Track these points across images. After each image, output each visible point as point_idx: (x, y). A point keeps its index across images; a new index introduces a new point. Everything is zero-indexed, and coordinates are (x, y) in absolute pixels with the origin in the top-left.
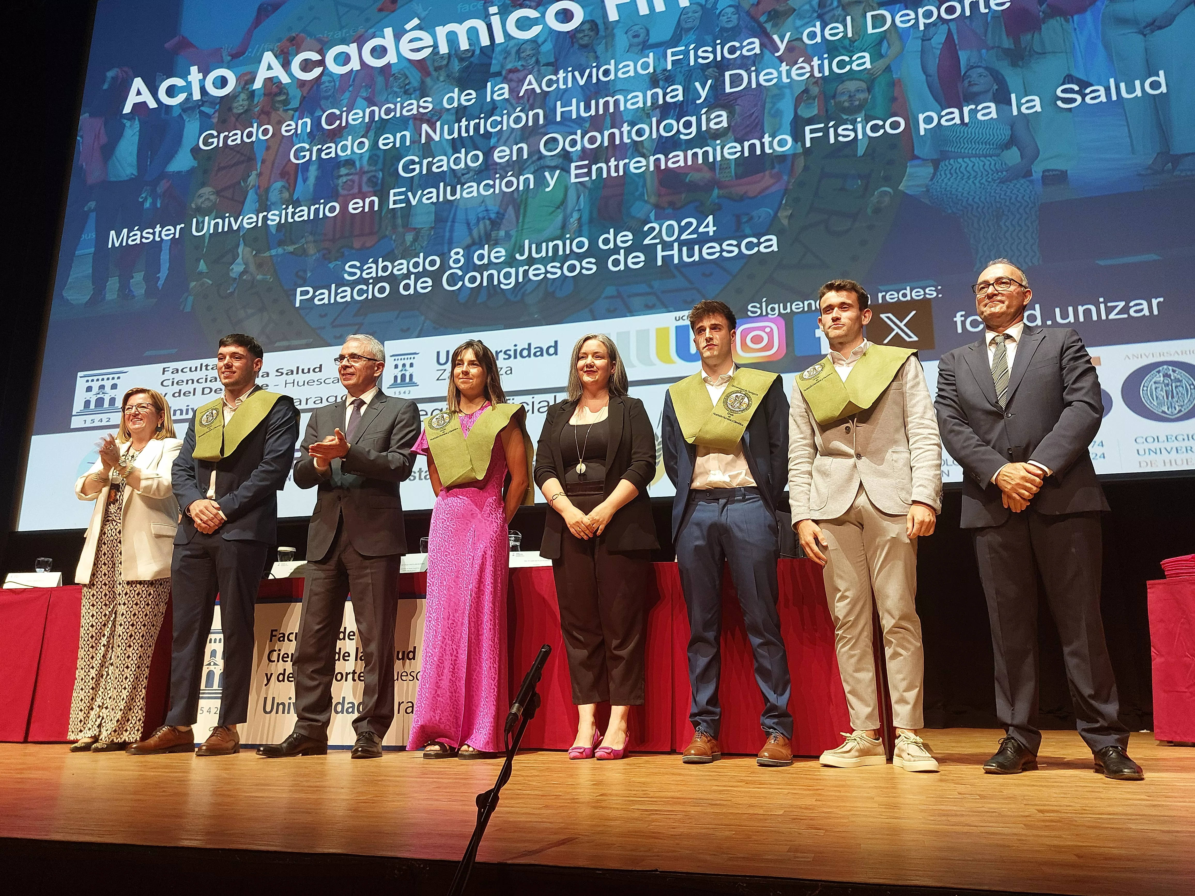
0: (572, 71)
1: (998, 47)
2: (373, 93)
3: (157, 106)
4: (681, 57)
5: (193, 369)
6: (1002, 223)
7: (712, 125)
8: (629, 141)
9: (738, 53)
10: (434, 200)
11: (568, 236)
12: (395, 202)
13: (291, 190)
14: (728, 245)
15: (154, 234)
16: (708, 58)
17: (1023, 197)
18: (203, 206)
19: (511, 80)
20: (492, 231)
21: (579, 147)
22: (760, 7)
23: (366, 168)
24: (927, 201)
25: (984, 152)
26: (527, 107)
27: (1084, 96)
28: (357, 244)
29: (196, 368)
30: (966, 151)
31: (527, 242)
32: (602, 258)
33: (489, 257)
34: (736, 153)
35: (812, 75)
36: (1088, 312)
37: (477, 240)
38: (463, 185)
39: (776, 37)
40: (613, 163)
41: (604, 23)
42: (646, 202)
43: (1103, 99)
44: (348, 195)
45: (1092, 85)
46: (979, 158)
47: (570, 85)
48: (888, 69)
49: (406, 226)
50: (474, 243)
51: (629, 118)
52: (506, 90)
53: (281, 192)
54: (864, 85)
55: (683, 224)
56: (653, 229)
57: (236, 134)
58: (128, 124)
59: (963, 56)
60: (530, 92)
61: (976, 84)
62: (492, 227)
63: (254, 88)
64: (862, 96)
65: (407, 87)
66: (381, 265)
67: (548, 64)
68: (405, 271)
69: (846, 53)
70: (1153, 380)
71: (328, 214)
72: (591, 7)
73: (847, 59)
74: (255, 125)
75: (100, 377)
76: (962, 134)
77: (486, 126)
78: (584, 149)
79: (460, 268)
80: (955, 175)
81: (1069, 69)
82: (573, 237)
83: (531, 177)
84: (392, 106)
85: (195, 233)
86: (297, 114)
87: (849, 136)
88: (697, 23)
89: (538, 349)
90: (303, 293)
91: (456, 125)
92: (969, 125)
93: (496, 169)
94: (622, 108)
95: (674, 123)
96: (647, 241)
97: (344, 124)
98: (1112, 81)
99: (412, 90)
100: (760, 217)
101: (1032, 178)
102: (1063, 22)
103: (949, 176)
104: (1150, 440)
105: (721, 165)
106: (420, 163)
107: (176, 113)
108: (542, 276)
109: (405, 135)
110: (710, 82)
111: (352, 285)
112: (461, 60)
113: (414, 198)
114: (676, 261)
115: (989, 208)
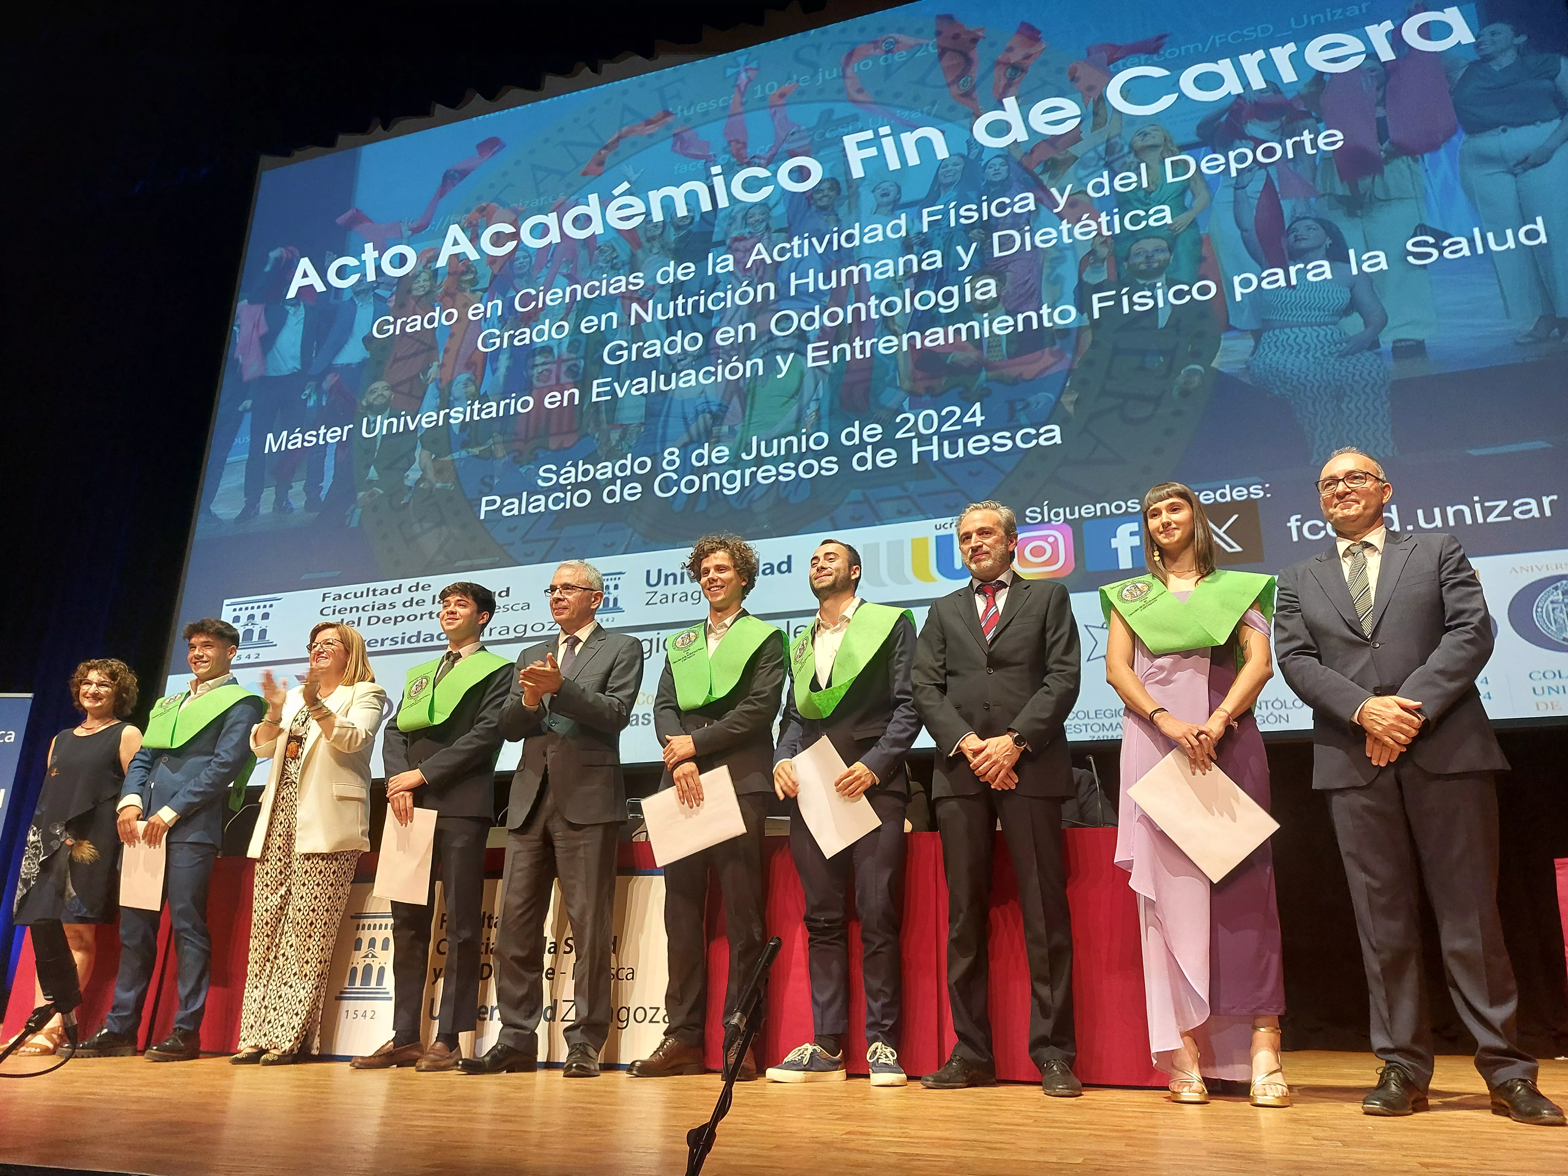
0: (809, 238)
1: (1330, 194)
2: (575, 268)
3: (325, 289)
4: (940, 217)
5: (359, 595)
6: (1343, 406)
7: (978, 295)
8: (878, 316)
9: (1009, 210)
10: (645, 391)
11: (804, 430)
12: (599, 395)
13: (478, 383)
14: (999, 438)
15: (317, 436)
16: (972, 217)
17: (1369, 374)
18: (375, 403)
19: (737, 250)
20: (713, 425)
21: (817, 325)
22: (1035, 155)
23: (566, 356)
24: (1246, 380)
25: (1318, 319)
26: (756, 280)
27: (1441, 250)
28: (553, 444)
29: (362, 593)
30: (1295, 319)
31: (755, 439)
32: (844, 455)
33: (710, 457)
34: (1007, 327)
35: (1099, 233)
36: (1459, 515)
37: (695, 437)
38: (679, 373)
39: (1054, 191)
40: (858, 343)
41: (847, 181)
42: (898, 388)
43: (1466, 252)
44: (545, 387)
45: (1451, 236)
46: (1312, 326)
47: (806, 253)
48: (1193, 224)
49: (612, 422)
50: (691, 441)
51: (877, 290)
52: (731, 262)
53: (466, 385)
54: (1164, 244)
55: (944, 413)
56: (907, 420)
57: (416, 320)
58: (291, 310)
59: (1287, 206)
60: (758, 262)
61: (1304, 239)
62: (713, 422)
63: (437, 266)
64: (1161, 257)
65: (615, 261)
66: (581, 469)
67: (780, 231)
68: (609, 475)
69: (1139, 206)
70: (1550, 599)
71: (520, 410)
72: (831, 164)
73: (1142, 213)
74: (438, 309)
75: (250, 606)
76: (1288, 299)
77: (708, 303)
78: (823, 327)
79: (674, 471)
80: (1281, 349)
81: (1421, 219)
82: (810, 431)
83: (760, 362)
84: (597, 284)
85: (365, 435)
86: (486, 295)
87: (1146, 304)
88: (958, 177)
89: (768, 566)
90: (489, 503)
91: (672, 303)
92: (1298, 288)
93: (719, 353)
94: (869, 279)
95: (931, 294)
96: (899, 435)
97: (540, 306)
98: (1476, 231)
99: (620, 265)
100: (1038, 403)
101: (1379, 350)
102: (1411, 162)
103: (1274, 349)
104: (1549, 675)
105: (989, 342)
106: (629, 349)
107: (346, 297)
108: (773, 479)
109: (611, 317)
110: (974, 245)
111: (547, 492)
112: (678, 228)
113: (621, 390)
114: (936, 458)
115: (1326, 388)
